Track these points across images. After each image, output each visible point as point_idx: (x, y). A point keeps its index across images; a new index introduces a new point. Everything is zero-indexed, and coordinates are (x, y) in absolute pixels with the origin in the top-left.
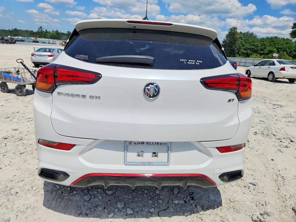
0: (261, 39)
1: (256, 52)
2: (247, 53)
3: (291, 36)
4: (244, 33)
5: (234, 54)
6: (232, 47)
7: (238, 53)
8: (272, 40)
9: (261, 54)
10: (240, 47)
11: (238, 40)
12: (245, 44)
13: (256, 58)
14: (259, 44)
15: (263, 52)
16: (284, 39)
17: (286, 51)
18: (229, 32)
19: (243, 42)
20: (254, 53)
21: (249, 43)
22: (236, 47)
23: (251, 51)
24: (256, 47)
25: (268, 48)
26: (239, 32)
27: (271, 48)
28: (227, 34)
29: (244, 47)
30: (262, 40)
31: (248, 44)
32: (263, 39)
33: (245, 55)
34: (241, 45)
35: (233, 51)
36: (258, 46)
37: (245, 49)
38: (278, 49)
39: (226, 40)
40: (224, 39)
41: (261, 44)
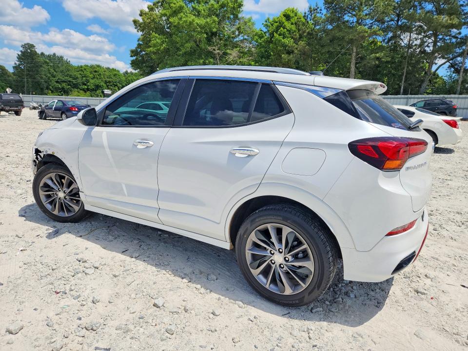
0: (78, 66)
1: (76, 86)
2: (63, 88)
3: (132, 66)
4: (48, 55)
5: (42, 89)
6: (34, 78)
7: (48, 88)
8: (94, 70)
9: (85, 91)
10: (49, 79)
11: (41, 66)
12: (55, 73)
13: (79, 96)
14: (78, 74)
15: (86, 87)
16: (108, 68)
17: (117, 85)
18: (21, 51)
19: (52, 70)
20: (73, 88)
21: (62, 72)
22: (42, 78)
23: (68, 85)
24: (74, 79)
25: (92, 81)
26: (40, 53)
27: (97, 82)
28: (19, 55)
29: (56, 79)
30: (81, 69)
31: (60, 74)
32: (81, 67)
33: (60, 92)
34: (49, 75)
35: (39, 85)
36: (77, 78)
37: (57, 82)
38: (106, 82)
39: (19, 65)
40: (15, 64)
41: (80, 74)
